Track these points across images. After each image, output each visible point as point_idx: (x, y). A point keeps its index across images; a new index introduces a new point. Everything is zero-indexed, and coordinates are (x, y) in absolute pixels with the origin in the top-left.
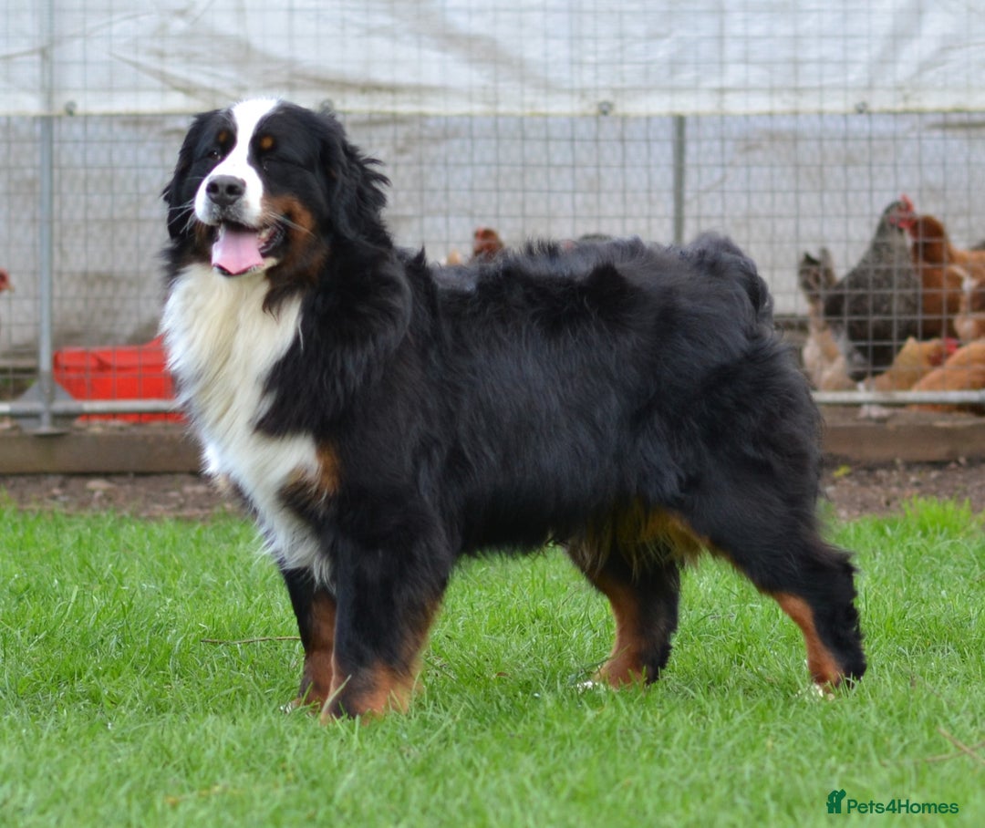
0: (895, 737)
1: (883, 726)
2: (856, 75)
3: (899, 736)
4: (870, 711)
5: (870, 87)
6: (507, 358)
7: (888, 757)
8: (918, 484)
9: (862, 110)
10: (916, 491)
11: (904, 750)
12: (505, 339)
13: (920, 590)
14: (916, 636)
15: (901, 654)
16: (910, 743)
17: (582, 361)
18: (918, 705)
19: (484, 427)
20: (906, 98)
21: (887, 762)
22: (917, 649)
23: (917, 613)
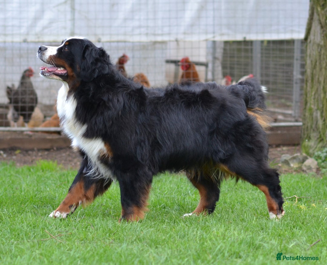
0: (32, 233)
1: (28, 229)
2: (23, 30)
3: (33, 233)
4: (24, 225)
5: (28, 34)
6: (174, 114)
7: (30, 239)
8: (41, 156)
9: (25, 41)
10: (41, 158)
11: (35, 237)
12: (173, 109)
13: (41, 188)
14: (39, 202)
15: (35, 208)
16: (36, 235)
17: (197, 116)
18: (39, 223)
19: (166, 135)
20: (39, 38)
21: (29, 240)
22: (40, 206)
23: (40, 195)
